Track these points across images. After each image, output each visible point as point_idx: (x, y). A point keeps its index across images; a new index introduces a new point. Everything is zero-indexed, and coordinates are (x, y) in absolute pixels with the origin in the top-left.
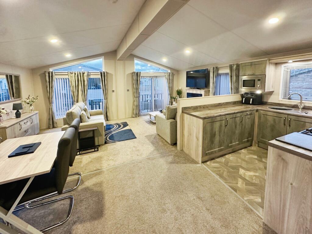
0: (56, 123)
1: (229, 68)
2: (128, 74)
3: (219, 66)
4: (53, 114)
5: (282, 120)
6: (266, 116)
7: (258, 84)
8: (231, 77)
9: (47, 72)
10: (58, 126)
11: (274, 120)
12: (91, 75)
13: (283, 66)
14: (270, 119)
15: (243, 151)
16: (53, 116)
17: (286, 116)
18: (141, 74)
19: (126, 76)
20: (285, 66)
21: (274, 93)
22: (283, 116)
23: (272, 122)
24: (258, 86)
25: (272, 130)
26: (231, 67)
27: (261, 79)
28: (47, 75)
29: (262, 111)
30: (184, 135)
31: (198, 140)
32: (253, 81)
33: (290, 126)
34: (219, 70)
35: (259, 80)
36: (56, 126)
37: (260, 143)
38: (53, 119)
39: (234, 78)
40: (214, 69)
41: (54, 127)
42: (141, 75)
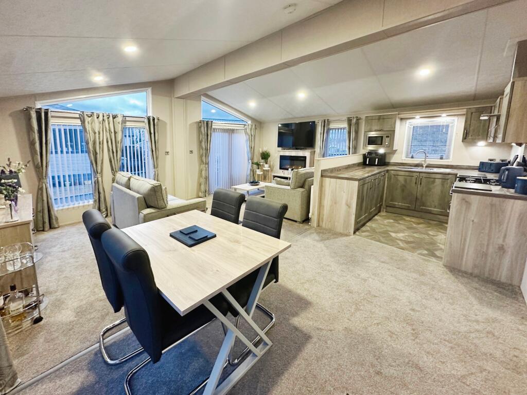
0: (57, 219)
1: (347, 121)
2: (191, 124)
3: (331, 119)
4: (50, 200)
5: (414, 179)
6: (396, 176)
7: (386, 141)
8: (349, 133)
9: (34, 110)
10: (60, 224)
11: (405, 181)
12: (127, 122)
13: (408, 121)
14: (401, 179)
15: (376, 217)
16: (50, 204)
17: (418, 174)
18: (213, 124)
19: (188, 126)
20: (410, 122)
21: (397, 152)
22: (414, 174)
23: (403, 182)
24: (387, 143)
25: (403, 191)
26: (349, 121)
27: (390, 135)
28: (34, 115)
29: (392, 172)
30: (323, 206)
31: (349, 207)
32: (380, 138)
33: (421, 184)
34: (330, 124)
35: (387, 137)
36: (56, 226)
37: (388, 208)
38: (49, 211)
39: (353, 135)
40: (325, 122)
41: (51, 227)
42: (213, 127)
